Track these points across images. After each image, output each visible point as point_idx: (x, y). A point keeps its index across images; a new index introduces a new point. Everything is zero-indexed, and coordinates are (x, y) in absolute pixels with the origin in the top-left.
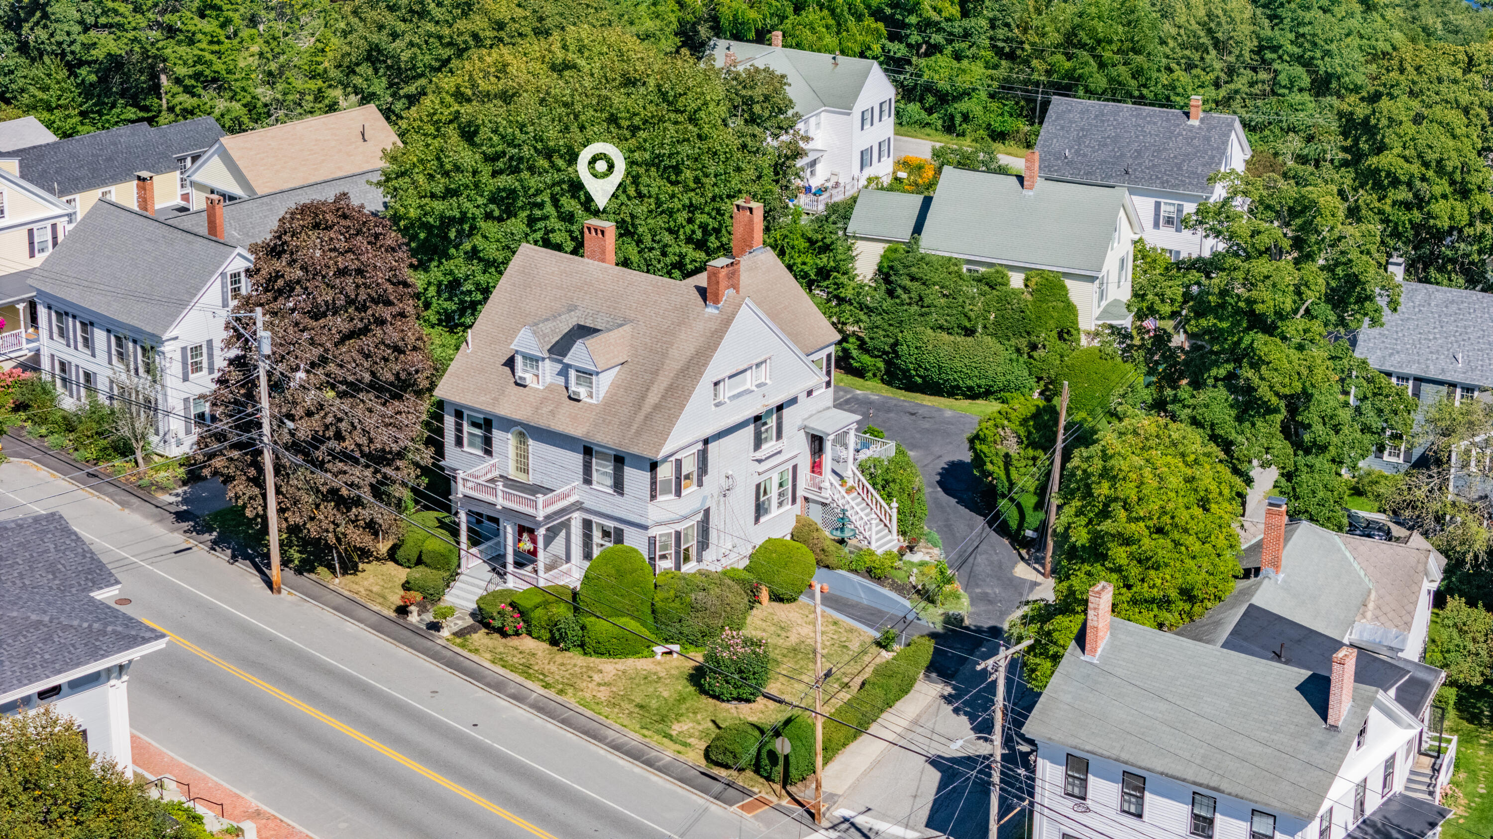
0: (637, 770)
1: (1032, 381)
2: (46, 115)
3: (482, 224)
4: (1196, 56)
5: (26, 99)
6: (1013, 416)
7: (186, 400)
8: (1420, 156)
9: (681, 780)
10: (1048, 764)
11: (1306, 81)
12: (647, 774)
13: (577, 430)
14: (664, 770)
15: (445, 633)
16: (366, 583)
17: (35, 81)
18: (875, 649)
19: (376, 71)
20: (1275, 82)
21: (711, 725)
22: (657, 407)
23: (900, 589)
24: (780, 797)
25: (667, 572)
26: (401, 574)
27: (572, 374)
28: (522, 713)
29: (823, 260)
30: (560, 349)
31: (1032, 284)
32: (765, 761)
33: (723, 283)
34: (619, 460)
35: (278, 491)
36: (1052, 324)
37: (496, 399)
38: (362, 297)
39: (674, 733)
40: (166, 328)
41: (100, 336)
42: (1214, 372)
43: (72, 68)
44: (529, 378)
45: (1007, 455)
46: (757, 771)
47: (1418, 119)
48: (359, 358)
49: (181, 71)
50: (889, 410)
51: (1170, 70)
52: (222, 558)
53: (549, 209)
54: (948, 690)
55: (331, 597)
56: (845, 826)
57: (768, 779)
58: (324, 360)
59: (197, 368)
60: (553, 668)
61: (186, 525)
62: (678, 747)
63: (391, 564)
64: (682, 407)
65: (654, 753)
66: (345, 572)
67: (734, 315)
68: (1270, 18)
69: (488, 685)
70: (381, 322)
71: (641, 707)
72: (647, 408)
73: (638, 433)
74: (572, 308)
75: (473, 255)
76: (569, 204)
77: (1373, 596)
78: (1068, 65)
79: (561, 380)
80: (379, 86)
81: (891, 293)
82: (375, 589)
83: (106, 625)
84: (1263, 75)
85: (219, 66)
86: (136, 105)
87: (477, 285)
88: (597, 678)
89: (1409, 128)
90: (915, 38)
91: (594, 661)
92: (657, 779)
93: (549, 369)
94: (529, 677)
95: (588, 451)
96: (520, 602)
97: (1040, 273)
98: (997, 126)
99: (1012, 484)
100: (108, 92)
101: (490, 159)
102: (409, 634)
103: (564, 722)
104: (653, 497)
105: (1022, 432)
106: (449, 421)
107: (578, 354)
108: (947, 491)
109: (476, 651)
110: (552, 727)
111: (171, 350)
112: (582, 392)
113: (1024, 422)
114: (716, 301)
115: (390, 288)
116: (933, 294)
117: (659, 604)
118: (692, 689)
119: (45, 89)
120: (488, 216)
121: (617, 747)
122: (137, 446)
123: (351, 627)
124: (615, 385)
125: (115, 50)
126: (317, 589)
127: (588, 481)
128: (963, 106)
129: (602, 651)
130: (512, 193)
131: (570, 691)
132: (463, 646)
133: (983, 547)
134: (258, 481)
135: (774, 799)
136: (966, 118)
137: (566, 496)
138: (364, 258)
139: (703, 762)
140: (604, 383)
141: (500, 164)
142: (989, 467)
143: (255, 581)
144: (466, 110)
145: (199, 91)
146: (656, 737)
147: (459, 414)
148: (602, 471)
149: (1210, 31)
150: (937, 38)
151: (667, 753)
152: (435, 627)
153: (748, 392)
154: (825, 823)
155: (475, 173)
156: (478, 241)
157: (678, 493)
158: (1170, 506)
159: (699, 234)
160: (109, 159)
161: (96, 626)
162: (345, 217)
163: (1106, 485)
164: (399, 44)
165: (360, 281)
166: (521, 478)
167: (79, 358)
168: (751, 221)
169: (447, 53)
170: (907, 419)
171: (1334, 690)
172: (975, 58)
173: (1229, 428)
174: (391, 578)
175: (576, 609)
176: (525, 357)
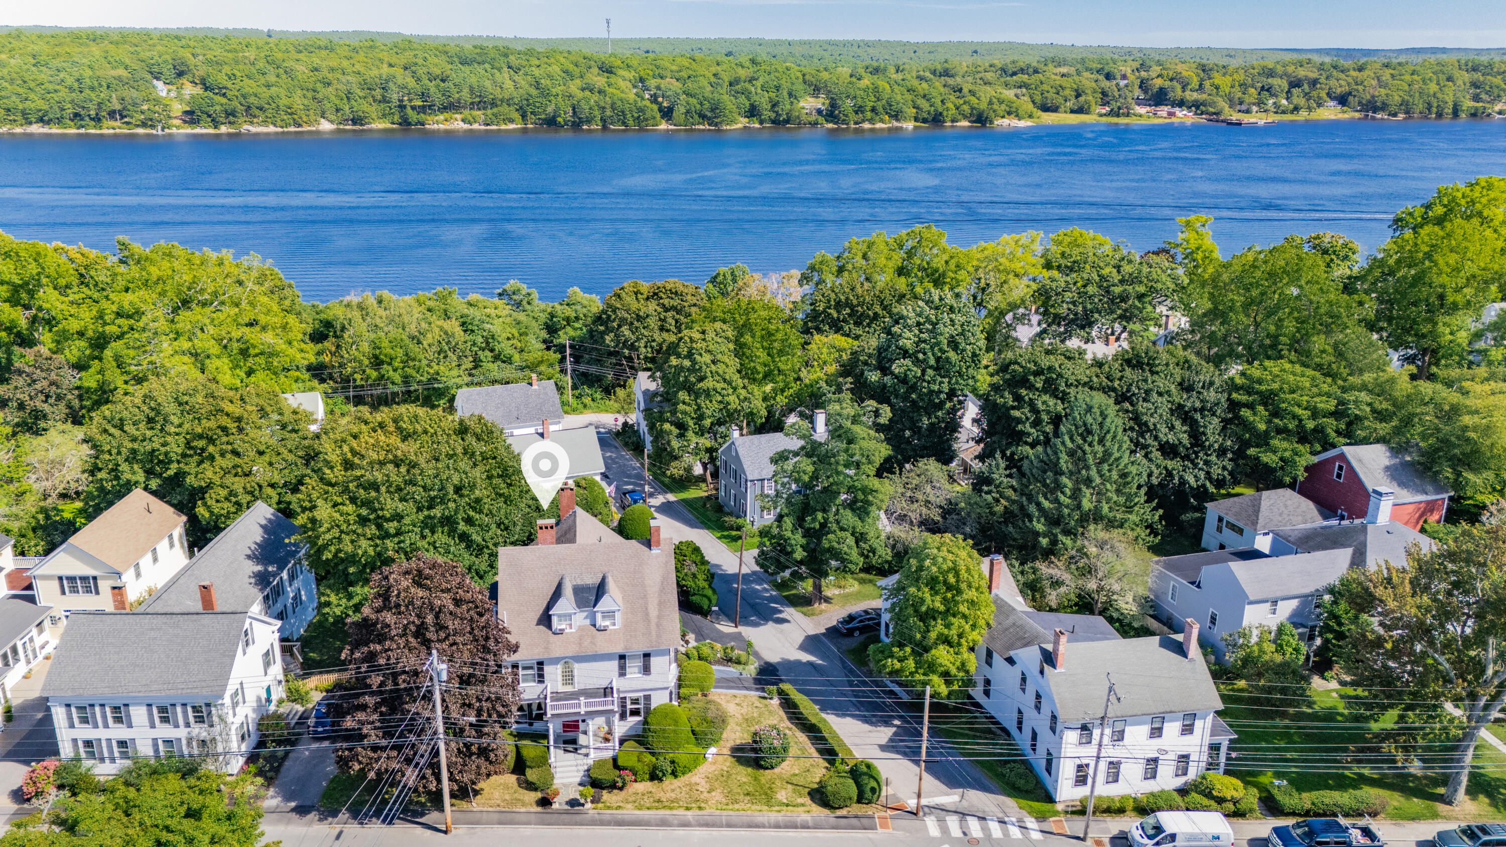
9: (836, 828)
12: (813, 835)
13: (618, 649)
14: (817, 827)
15: (588, 805)
16: (496, 796)
18: (766, 702)
21: (792, 786)
22: (659, 617)
23: (719, 663)
24: (884, 811)
27: (599, 616)
28: (699, 832)
34: (647, 656)
37: (546, 648)
39: (785, 801)
40: (224, 687)
41: (137, 712)
44: (564, 628)
52: (372, 826)
57: (870, 803)
60: (672, 795)
62: (800, 808)
65: (798, 819)
66: (475, 795)
69: (657, 825)
71: (747, 794)
72: (654, 620)
73: (659, 636)
79: (588, 621)
82: (508, 797)
88: (700, 788)
93: (580, 618)
94: (669, 808)
95: (622, 658)
97: (582, 477)
102: (569, 817)
103: (729, 825)
104: (670, 668)
107: (606, 602)
109: (620, 807)
112: (607, 624)
114: (658, 544)
117: (696, 730)
118: (750, 769)
121: (777, 826)
123: (526, 831)
124: (623, 613)
126: (470, 816)
127: (623, 675)
131: (703, 805)
132: (607, 808)
139: (825, 811)
140: (620, 614)
143: (417, 832)
146: (782, 808)
148: (634, 668)
151: (800, 815)
152: (576, 804)
154: (920, 813)
166: (568, 688)
167: (110, 733)
176: (559, 616)
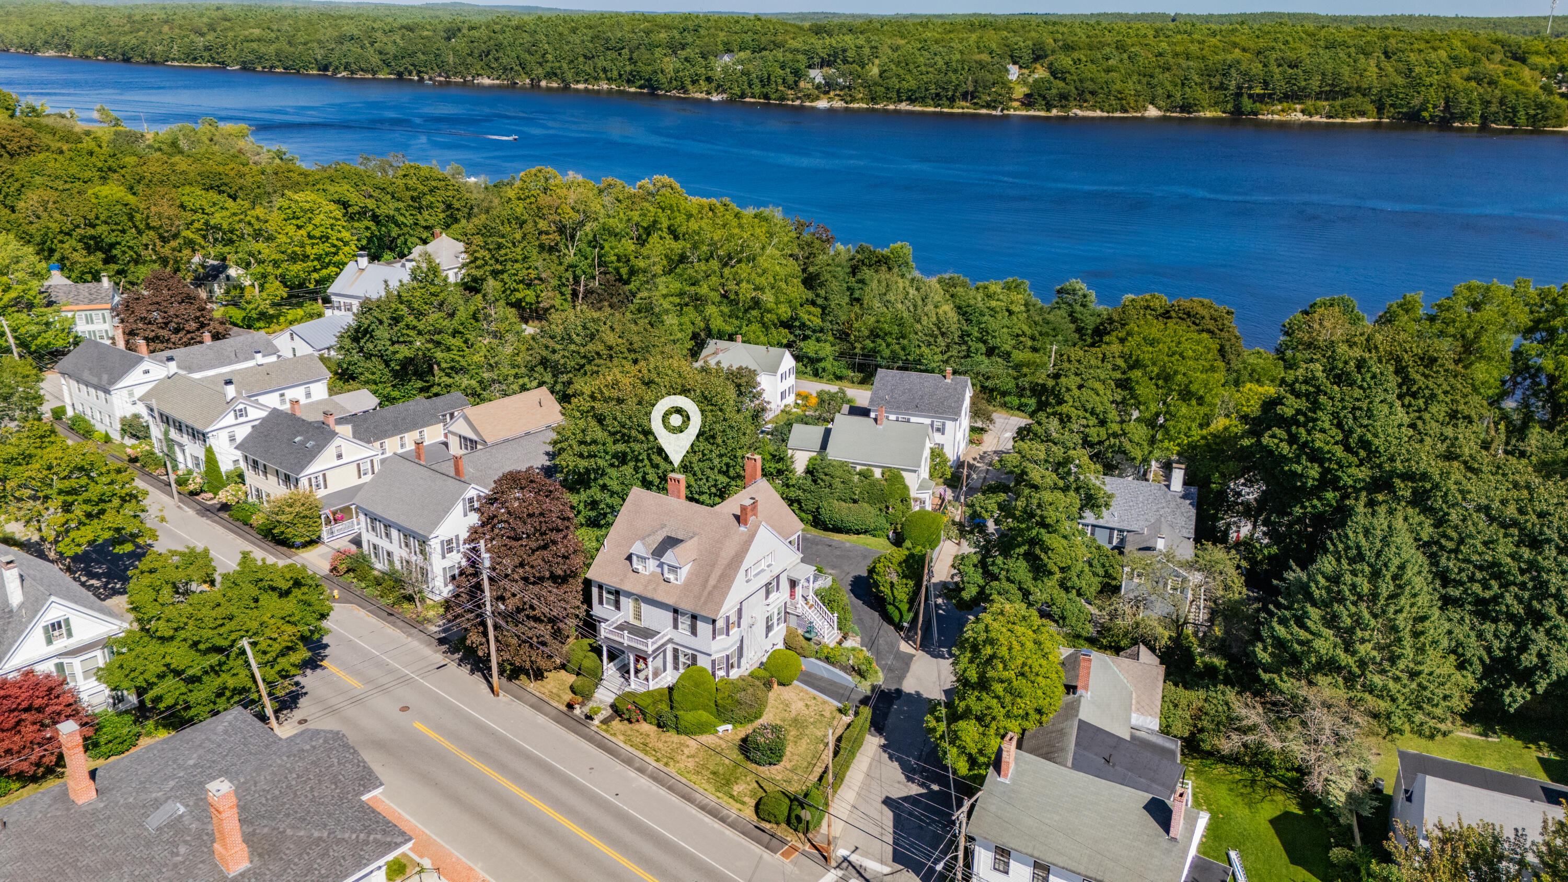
0: (716, 825)
1: (888, 526)
2: (374, 387)
3: (608, 470)
4: (932, 340)
5: (362, 378)
6: (894, 560)
7: (444, 569)
8: (1083, 406)
9: (743, 833)
10: (982, 850)
11: (984, 349)
12: (722, 829)
13: (670, 601)
14: (732, 825)
15: (596, 722)
16: (549, 687)
17: (368, 369)
18: (838, 715)
19: (545, 369)
20: (968, 350)
21: (756, 785)
22: (715, 587)
23: (844, 668)
24: (803, 844)
25: (722, 678)
26: (571, 679)
27: (666, 567)
28: (644, 781)
29: (780, 466)
30: (659, 552)
31: (886, 476)
32: (794, 821)
33: (749, 513)
34: (694, 617)
35: (497, 640)
36: (897, 496)
37: (621, 579)
38: (544, 529)
39: (735, 793)
40: (431, 533)
41: (394, 533)
42: (1017, 551)
43: (387, 364)
44: (640, 567)
45: (892, 583)
46: (788, 823)
47: (1080, 387)
48: (542, 564)
49: (444, 365)
50: (817, 544)
51: (919, 346)
52: (465, 671)
53: (646, 462)
54: (883, 741)
55: (529, 696)
56: (845, 864)
57: (795, 830)
58: (522, 565)
59: (450, 550)
60: (661, 745)
61: (444, 648)
62: (739, 806)
63: (563, 672)
64: (730, 588)
65: (725, 812)
66: (536, 679)
67: (756, 532)
68: (966, 320)
69: (623, 761)
70: (554, 543)
71: (714, 773)
72: (709, 588)
73: (705, 603)
74: (663, 526)
75: (604, 487)
76: (657, 459)
77: (1134, 695)
78: (872, 345)
79: (659, 570)
80: (548, 378)
81: (815, 481)
82: (555, 691)
83: (369, 834)
84: (964, 348)
85: (464, 363)
86: (421, 380)
87: (607, 505)
88: (686, 751)
89: (1076, 392)
90: (797, 332)
91: (683, 738)
92: (729, 833)
93: (652, 564)
94: (646, 753)
95: (676, 611)
96: (640, 703)
97: (890, 469)
98: (838, 373)
99: (895, 598)
100: (407, 374)
101: (612, 434)
102: (574, 723)
103: (670, 788)
104: (714, 638)
105: (900, 571)
106: (595, 591)
107: (669, 557)
108: (857, 596)
109: (614, 735)
110: (663, 792)
111: (435, 545)
112: (671, 577)
113: (900, 564)
114: (746, 524)
115: (559, 521)
116: (837, 483)
117: (719, 702)
118: (741, 757)
119: (373, 374)
120: (612, 465)
121: (703, 808)
122: (417, 597)
123: (541, 719)
124: (690, 573)
125: (408, 355)
126: (521, 692)
127: (676, 626)
128: (822, 364)
129: (687, 732)
130: (625, 454)
131: (672, 763)
132: (606, 731)
133: (881, 632)
134: (485, 634)
135: (800, 845)
136: (824, 370)
137: (664, 635)
138: (544, 506)
139: (755, 818)
140: (684, 573)
141: (618, 437)
142: (882, 588)
143: (484, 686)
144: (597, 405)
145: (454, 375)
146: (726, 798)
147: (600, 587)
148: (683, 623)
149: (939, 328)
150: (808, 332)
151: (732, 810)
152: (589, 717)
153: (763, 571)
154: (834, 864)
155: (604, 444)
156: (606, 480)
157: (728, 634)
158: (1029, 662)
159: (724, 469)
160: (404, 419)
161: (362, 836)
162: (532, 481)
163: (988, 648)
164: (556, 357)
165: (542, 519)
166: (636, 623)
167: (383, 543)
168: (755, 466)
169: (583, 361)
170: (827, 549)
171: (1174, 816)
172: (826, 341)
173: (1029, 584)
174: (563, 683)
175: (672, 708)
176: (638, 556)
